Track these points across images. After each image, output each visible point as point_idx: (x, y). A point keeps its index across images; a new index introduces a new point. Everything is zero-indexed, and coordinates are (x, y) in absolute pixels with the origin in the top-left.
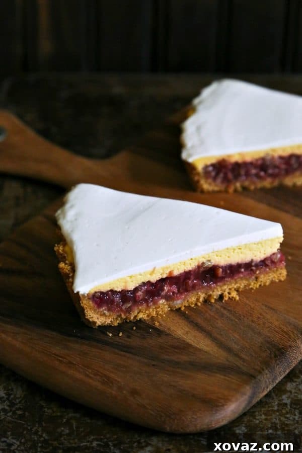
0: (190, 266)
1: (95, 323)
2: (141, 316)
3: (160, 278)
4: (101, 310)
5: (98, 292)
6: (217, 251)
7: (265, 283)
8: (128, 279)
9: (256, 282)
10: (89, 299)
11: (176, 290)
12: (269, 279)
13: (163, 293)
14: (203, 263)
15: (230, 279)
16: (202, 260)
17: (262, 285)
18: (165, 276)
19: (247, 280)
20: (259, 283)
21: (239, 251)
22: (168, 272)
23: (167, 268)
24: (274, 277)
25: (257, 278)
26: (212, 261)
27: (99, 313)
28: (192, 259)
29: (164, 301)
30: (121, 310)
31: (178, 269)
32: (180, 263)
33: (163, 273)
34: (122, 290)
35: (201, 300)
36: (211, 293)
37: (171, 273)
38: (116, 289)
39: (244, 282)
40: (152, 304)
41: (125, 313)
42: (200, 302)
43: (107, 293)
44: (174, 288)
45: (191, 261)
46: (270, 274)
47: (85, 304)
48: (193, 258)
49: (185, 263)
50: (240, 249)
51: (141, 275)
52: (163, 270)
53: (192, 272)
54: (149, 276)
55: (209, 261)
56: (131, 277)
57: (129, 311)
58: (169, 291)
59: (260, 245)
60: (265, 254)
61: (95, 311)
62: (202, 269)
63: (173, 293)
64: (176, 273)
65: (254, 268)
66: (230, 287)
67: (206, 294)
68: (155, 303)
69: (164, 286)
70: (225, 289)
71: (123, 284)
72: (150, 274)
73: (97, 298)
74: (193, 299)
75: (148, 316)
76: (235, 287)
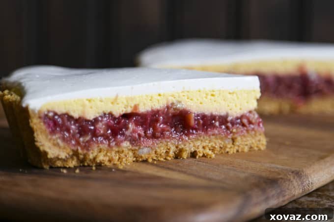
0: (159, 104)
1: (46, 153)
2: (101, 158)
3: (124, 112)
4: (54, 137)
5: (51, 111)
6: (188, 92)
7: (243, 149)
8: (87, 102)
9: (232, 146)
10: (40, 117)
11: (142, 133)
12: (247, 145)
13: (128, 133)
14: (173, 104)
15: (203, 133)
16: (171, 100)
17: (240, 151)
18: (129, 110)
19: (222, 139)
20: (236, 148)
21: (212, 97)
22: (133, 105)
23: (132, 99)
24: (253, 143)
25: (233, 140)
26: (183, 103)
27: (52, 141)
28: (160, 95)
29: (128, 143)
30: (78, 143)
31: (144, 104)
32: (147, 96)
33: (127, 106)
34: (80, 118)
35: (171, 153)
36: (183, 146)
37: (136, 107)
38: (72, 114)
39: (220, 142)
40: (114, 143)
41: (82, 149)
42: (170, 157)
43: (62, 116)
44: (140, 130)
45: (159, 98)
46: (248, 139)
47: (35, 124)
48: (162, 94)
49: (152, 97)
50: (212, 95)
51: (101, 101)
52: (127, 102)
53: (160, 112)
54: (111, 105)
55: (180, 102)
56: (90, 101)
57: (87, 146)
58: (134, 131)
59: (235, 95)
60: (241, 109)
61: (47, 137)
62: (171, 111)
63: (140, 135)
64: (142, 109)
65: (229, 125)
66: (204, 144)
67: (177, 147)
68: (118, 144)
69: (129, 123)
70: (199, 146)
71: (81, 108)
72: (112, 103)
73: (50, 119)
74: (162, 150)
75: (110, 161)
76: (210, 145)
